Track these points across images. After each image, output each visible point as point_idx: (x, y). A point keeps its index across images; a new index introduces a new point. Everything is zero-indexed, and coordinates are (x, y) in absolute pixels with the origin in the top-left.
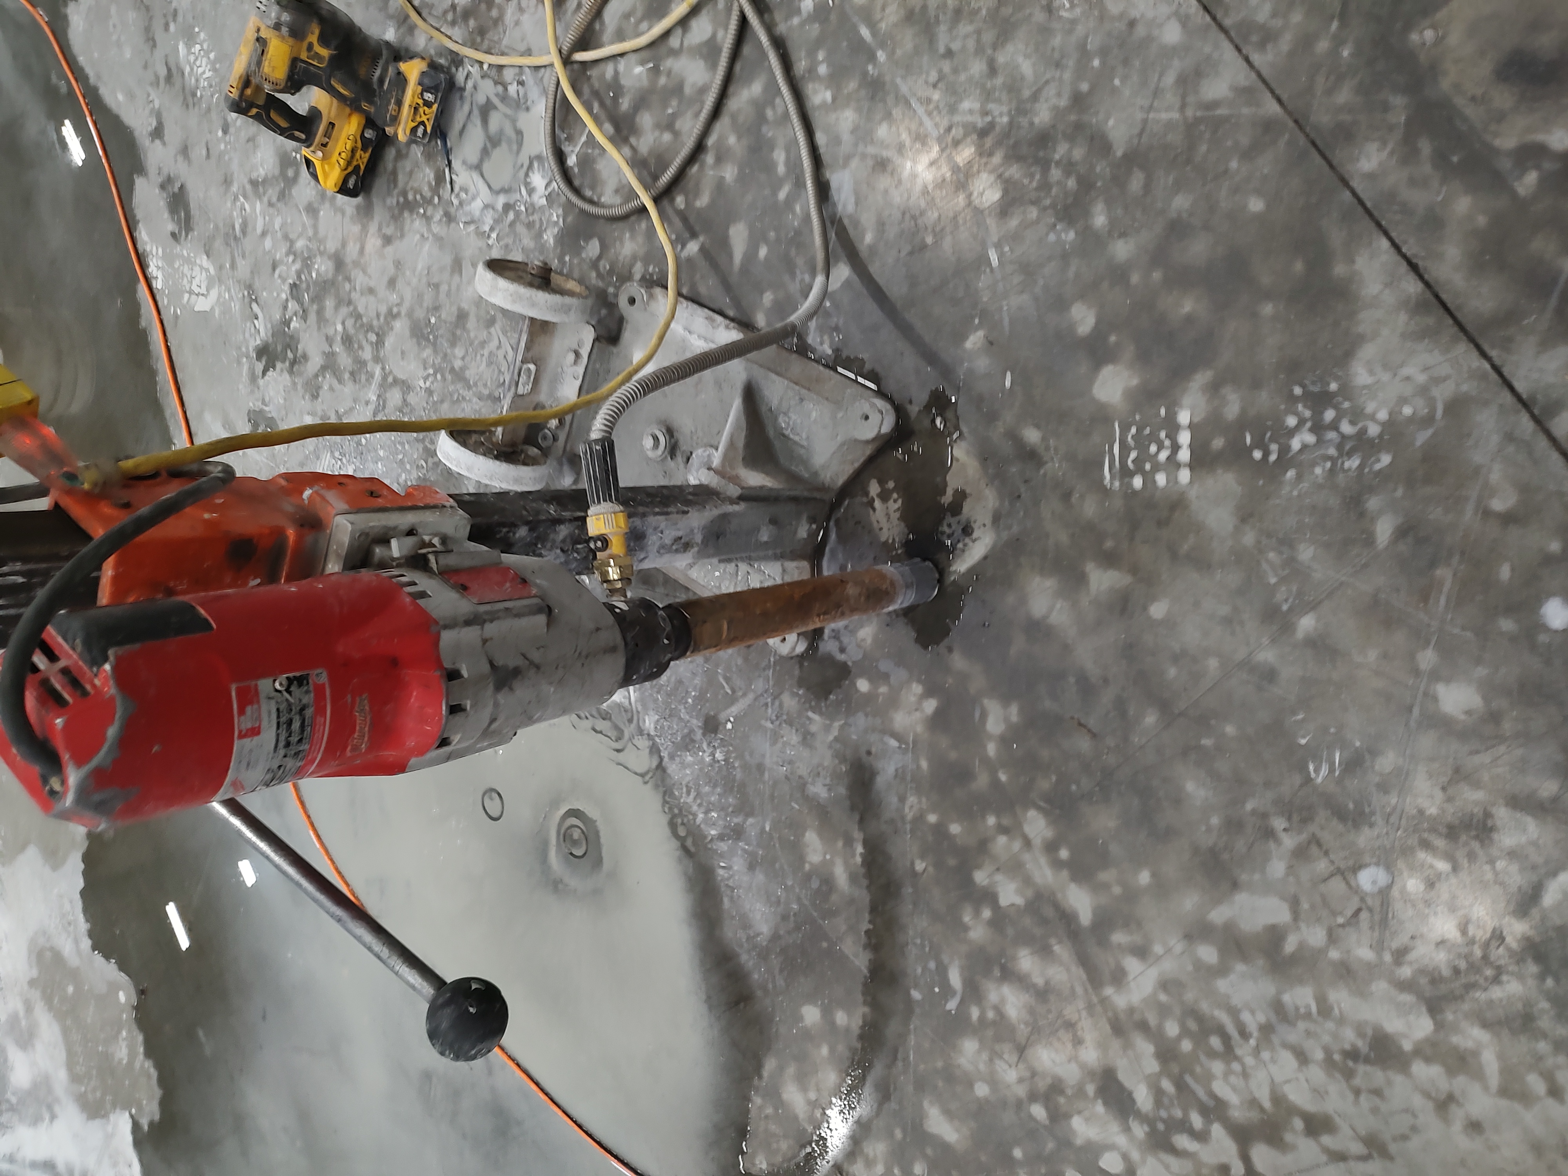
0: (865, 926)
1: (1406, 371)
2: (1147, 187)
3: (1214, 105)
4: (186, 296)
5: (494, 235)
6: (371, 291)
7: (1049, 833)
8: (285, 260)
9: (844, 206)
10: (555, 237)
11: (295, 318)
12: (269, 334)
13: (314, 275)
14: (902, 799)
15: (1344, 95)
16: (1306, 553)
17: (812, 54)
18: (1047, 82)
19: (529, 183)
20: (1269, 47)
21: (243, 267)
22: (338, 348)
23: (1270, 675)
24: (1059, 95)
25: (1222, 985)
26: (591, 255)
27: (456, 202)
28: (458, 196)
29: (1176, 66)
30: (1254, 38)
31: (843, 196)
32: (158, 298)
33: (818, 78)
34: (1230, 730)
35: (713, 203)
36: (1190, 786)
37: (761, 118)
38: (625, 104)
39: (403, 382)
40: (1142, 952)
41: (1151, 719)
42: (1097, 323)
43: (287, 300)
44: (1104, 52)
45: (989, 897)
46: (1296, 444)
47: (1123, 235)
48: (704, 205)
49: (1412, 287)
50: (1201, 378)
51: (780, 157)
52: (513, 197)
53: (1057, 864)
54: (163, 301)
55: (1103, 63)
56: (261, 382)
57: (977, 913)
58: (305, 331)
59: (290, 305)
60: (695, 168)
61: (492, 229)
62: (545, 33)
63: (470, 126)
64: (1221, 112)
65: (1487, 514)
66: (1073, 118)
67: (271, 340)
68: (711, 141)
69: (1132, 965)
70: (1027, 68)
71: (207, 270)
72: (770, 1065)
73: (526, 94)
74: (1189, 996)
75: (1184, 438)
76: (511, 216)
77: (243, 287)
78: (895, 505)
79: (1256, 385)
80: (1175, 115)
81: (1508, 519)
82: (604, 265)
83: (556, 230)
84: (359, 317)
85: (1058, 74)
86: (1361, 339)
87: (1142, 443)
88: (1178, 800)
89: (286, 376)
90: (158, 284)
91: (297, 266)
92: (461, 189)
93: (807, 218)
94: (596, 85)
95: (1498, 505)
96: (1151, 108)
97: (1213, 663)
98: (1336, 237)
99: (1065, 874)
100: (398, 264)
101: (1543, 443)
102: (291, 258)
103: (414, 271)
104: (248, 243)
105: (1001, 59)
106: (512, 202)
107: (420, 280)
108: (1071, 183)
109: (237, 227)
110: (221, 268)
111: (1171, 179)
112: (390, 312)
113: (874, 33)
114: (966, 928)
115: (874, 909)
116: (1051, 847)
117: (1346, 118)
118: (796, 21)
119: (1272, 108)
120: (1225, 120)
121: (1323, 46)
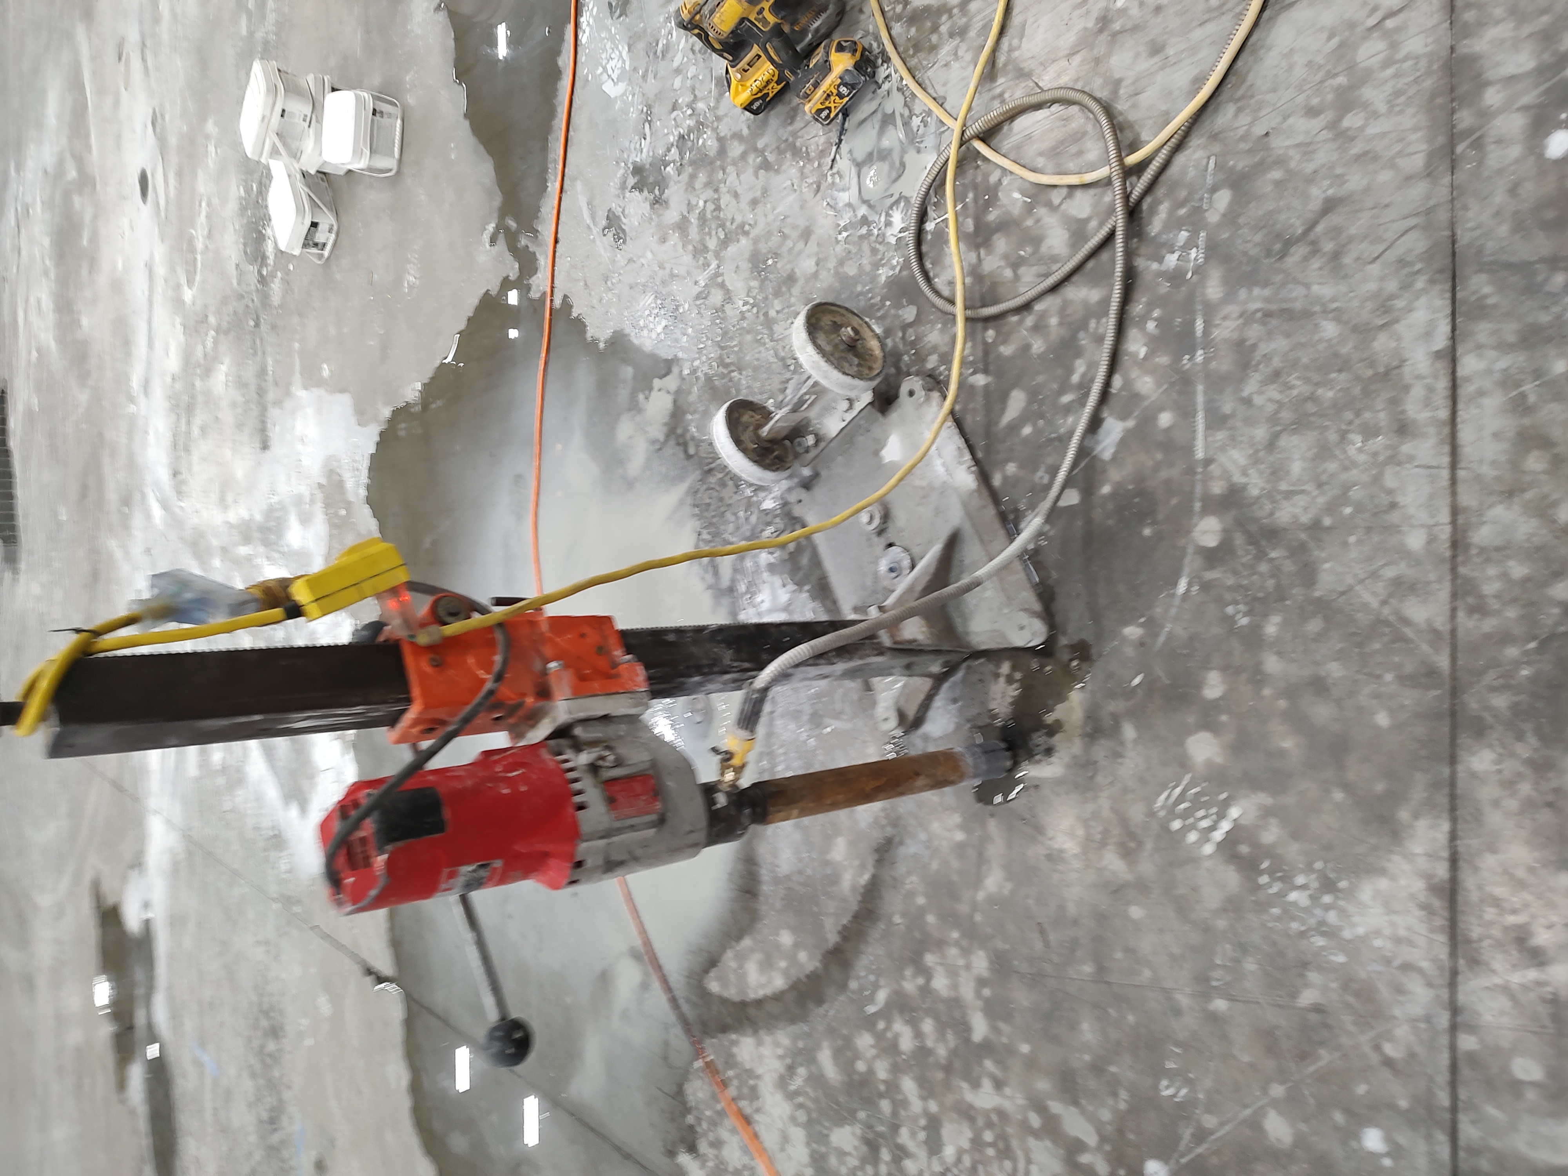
0: (845, 921)
1: (1397, 919)
2: (1320, 637)
3: (1406, 621)
4: (600, 70)
5: (845, 234)
6: (736, 195)
7: (985, 974)
8: (685, 109)
9: (1103, 449)
10: (888, 277)
11: (672, 165)
12: (650, 160)
13: (701, 142)
14: (909, 873)
15: (1501, 702)
16: (1250, 965)
17: (1150, 307)
18: (1302, 492)
19: (891, 216)
20: (1476, 616)
21: (652, 86)
22: (693, 218)
23: (1177, 1012)
24: (1306, 509)
25: (1032, 1142)
26: (906, 316)
27: (829, 179)
28: (833, 175)
29: (1400, 569)
30: (1470, 600)
31: (1107, 441)
32: (579, 49)
33: (1143, 329)
34: (1131, 1018)
35: (1013, 357)
36: (1085, 1026)
37: (1083, 325)
38: (992, 216)
39: (728, 290)
40: (999, 1085)
41: (1088, 969)
42: (1221, 698)
43: (672, 145)
44: (1359, 508)
45: (927, 973)
46: (1293, 896)
47: (1279, 653)
48: (1006, 354)
49: (1442, 871)
50: (1264, 799)
51: (1080, 367)
52: (873, 217)
53: (978, 994)
54: (582, 58)
55: (1352, 516)
57: (914, 976)
58: (675, 183)
59: (673, 150)
60: (1015, 319)
61: (845, 229)
62: (964, 95)
63: (868, 124)
64: (1408, 632)
65: (1377, 1048)
66: (1303, 536)
67: (648, 166)
68: (1038, 307)
69: (987, 1085)
70: (1297, 467)
71: (624, 62)
72: (747, 942)
73: (923, 135)
74: (1010, 1130)
75: (1225, 826)
76: (864, 231)
77: (644, 103)
78: (1013, 691)
79: (1295, 836)
80: (1374, 603)
81: (1388, 1062)
82: (911, 335)
83: (891, 273)
84: (718, 208)
85: (1316, 493)
86: (1382, 872)
87: (1196, 802)
88: (1073, 1027)
89: (647, 205)
90: (583, 38)
91: (691, 122)
92: (838, 173)
93: (1071, 433)
94: (979, 179)
95: (1389, 1049)
96: (1361, 581)
97: (1147, 973)
98: (1418, 792)
99: (980, 1003)
100: (765, 191)
101: (1444, 1040)
102: (689, 112)
103: (774, 209)
104: (663, 67)
105: (1284, 441)
106: (870, 219)
107: (774, 220)
108: (1270, 583)
109: (660, 45)
110: (635, 69)
111: (1340, 646)
112: (742, 226)
113: (1206, 332)
114: (903, 978)
115: (856, 917)
116: (981, 983)
117: (1489, 719)
118: (1155, 266)
119: (1443, 662)
120: (1407, 640)
121: (1512, 652)
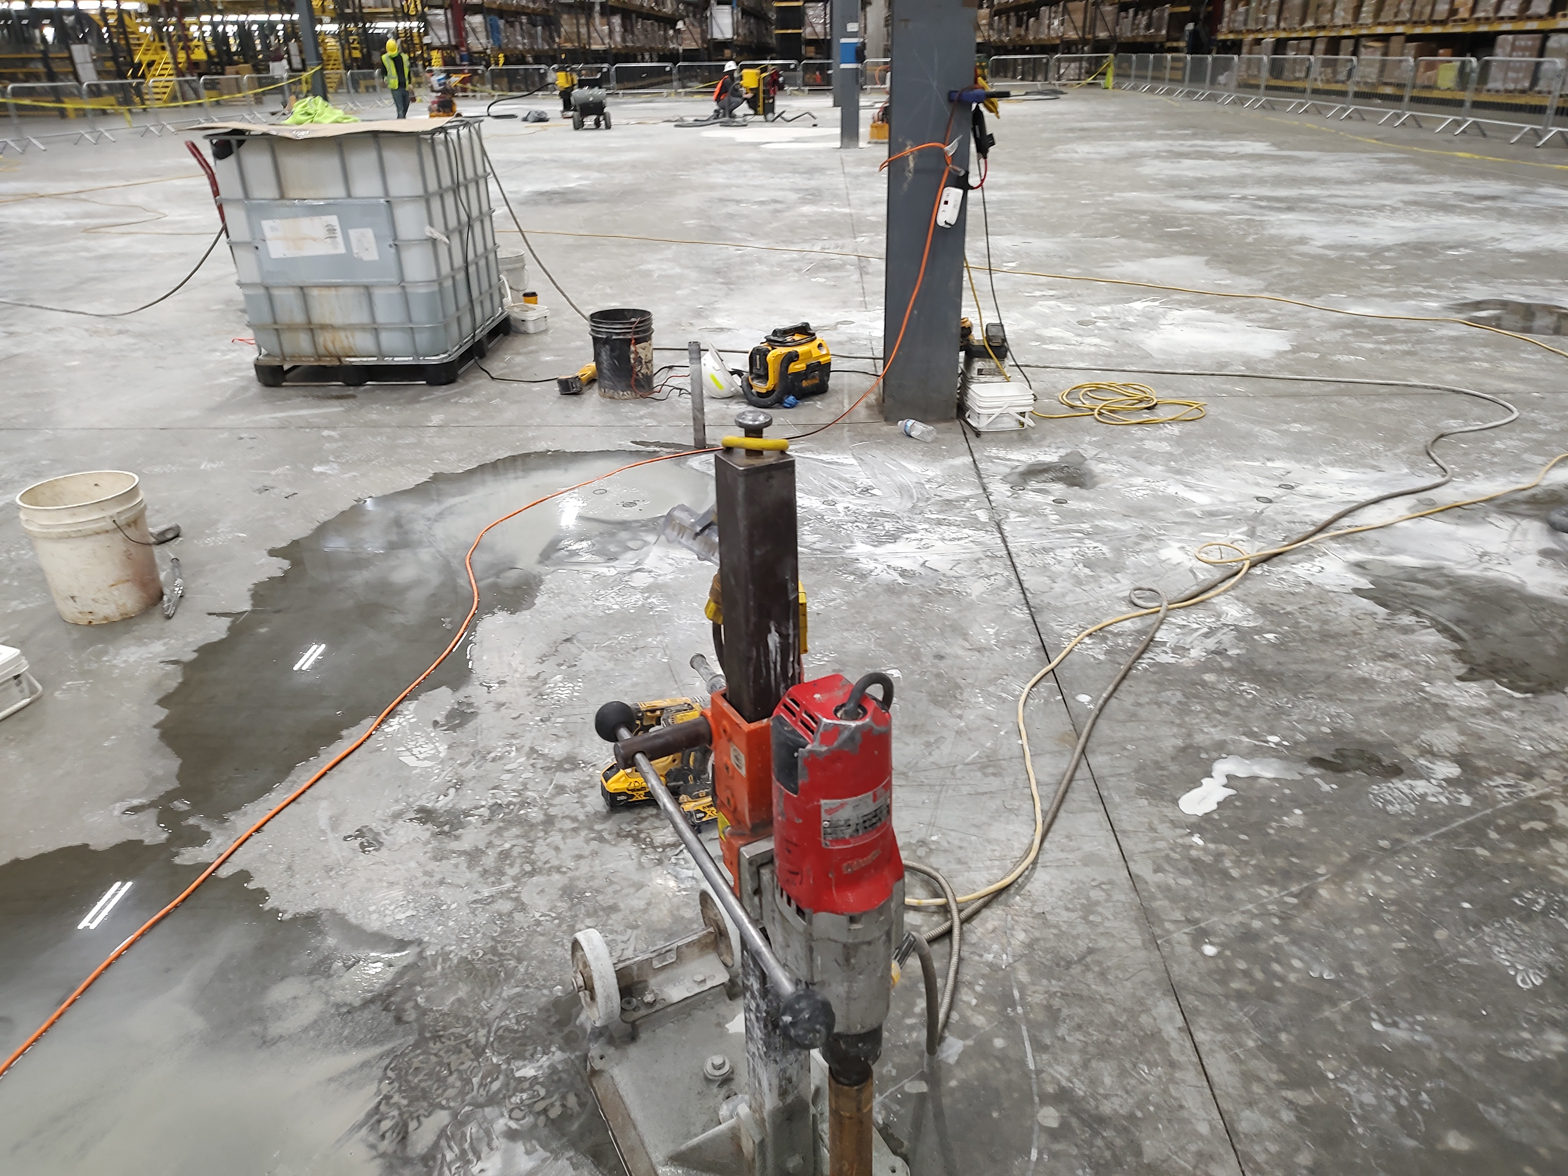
4: (403, 748)
6: (557, 849)
11: (476, 817)
18: (1116, 1095)
21: (471, 771)
24: (1121, 1106)
29: (1199, 1146)
30: (1252, 1165)
31: (950, 1052)
32: (378, 733)
39: (523, 904)
43: (483, 806)
44: (1159, 1107)
54: (379, 738)
55: (1155, 1112)
56: (400, 822)
58: (476, 828)
59: (482, 809)
66: (1124, 1123)
70: (1108, 1080)
71: (438, 752)
77: (455, 777)
80: (1189, 1167)
84: (530, 852)
85: (1125, 1096)
90: (389, 729)
96: (1176, 1153)
100: (595, 853)
103: (603, 865)
104: (490, 766)
107: (602, 871)
108: (1107, 1154)
109: (492, 755)
110: (452, 759)
112: (558, 867)
113: (1022, 998)
